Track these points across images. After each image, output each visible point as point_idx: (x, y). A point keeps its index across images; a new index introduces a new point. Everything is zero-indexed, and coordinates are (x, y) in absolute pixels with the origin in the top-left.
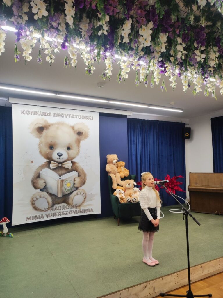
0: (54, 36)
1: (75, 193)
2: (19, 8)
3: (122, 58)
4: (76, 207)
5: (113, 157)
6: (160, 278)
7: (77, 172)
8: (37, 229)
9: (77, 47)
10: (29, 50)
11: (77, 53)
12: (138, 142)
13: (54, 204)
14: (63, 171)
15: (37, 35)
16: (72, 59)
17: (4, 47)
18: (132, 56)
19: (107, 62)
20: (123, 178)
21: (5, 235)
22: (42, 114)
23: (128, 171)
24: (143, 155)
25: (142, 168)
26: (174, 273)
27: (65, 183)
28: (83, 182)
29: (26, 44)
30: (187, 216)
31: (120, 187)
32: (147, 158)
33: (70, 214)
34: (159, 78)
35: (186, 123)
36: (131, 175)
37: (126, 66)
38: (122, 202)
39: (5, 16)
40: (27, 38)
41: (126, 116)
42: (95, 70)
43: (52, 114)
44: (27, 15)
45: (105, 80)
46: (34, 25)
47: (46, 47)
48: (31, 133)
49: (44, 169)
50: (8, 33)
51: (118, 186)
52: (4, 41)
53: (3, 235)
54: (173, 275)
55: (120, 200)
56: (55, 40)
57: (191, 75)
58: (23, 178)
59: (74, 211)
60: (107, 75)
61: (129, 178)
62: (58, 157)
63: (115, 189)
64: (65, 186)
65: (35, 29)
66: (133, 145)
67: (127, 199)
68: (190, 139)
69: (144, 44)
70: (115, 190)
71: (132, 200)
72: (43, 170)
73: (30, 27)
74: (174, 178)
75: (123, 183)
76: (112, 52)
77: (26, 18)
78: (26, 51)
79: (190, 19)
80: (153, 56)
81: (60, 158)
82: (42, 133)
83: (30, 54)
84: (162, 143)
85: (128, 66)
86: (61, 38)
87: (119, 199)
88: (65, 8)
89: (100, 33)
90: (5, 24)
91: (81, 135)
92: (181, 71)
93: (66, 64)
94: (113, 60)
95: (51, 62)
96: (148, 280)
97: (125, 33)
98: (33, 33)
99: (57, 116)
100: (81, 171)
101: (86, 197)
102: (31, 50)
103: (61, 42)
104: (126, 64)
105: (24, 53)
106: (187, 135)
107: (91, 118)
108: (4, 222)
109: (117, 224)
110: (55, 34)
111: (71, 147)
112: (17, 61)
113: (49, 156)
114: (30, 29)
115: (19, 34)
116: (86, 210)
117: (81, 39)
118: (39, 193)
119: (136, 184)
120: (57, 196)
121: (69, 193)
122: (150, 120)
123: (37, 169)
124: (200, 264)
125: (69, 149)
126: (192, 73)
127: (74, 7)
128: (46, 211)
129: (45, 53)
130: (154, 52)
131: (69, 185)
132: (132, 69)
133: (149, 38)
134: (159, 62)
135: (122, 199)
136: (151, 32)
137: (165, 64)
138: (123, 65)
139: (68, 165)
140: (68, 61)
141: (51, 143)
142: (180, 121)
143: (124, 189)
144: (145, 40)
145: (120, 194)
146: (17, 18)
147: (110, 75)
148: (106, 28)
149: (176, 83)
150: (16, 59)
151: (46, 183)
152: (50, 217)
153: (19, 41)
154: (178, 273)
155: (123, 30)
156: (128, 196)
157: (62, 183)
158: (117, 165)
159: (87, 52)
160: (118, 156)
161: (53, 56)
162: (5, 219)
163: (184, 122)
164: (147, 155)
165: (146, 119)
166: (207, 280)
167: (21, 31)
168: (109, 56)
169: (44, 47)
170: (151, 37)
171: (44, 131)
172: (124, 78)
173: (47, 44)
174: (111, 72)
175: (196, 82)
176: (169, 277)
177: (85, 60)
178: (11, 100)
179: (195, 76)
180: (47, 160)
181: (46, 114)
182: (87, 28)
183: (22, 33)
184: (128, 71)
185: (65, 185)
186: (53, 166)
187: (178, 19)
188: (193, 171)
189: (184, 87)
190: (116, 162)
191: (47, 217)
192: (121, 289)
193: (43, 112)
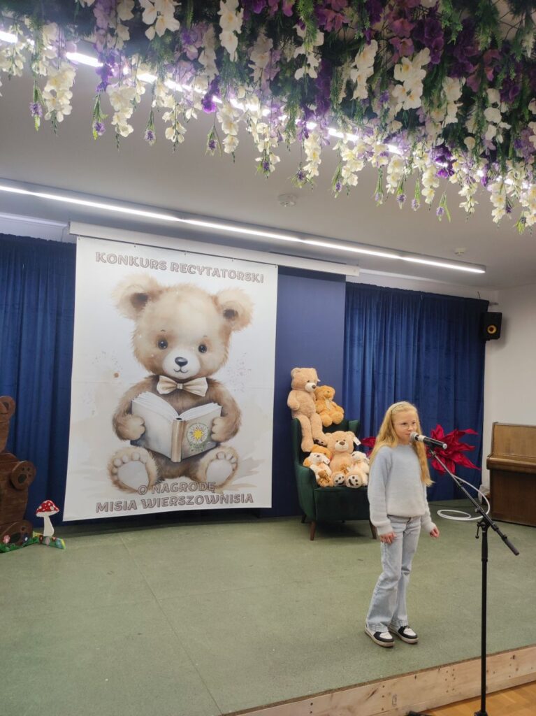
0: (185, 80)
1: (212, 454)
2: (110, 12)
3: (345, 135)
4: (212, 487)
5: (306, 375)
6: (409, 674)
7: (219, 404)
8: (119, 534)
9: (240, 106)
10: (127, 111)
11: (238, 121)
12: (370, 342)
13: (161, 479)
14: (187, 401)
15: (147, 76)
16: (225, 136)
17: (69, 102)
18: (369, 132)
19: (309, 146)
20: (330, 427)
21: (48, 541)
22: (144, 264)
23: (341, 409)
24: (379, 373)
25: (376, 405)
26: (445, 666)
27: (190, 431)
28: (233, 430)
29: (120, 97)
30: (485, 529)
31: (321, 447)
32: (390, 383)
33: (198, 504)
34: (434, 189)
35: (490, 302)
36: (348, 422)
37: (355, 155)
38: (324, 484)
39: (76, 30)
40: (124, 83)
41: (343, 277)
42: (278, 163)
43: (168, 266)
44: (128, 28)
45: (301, 187)
46: (141, 53)
47: (166, 105)
48: (118, 307)
49: (143, 394)
50: (81, 70)
51: (316, 445)
52: (71, 89)
53: (42, 541)
54: (442, 669)
55: (320, 479)
56: (189, 88)
57: (515, 184)
58: (93, 411)
59: (207, 497)
60: (307, 176)
61: (344, 426)
62: (178, 367)
63: (308, 450)
64: (189, 438)
65: (144, 62)
66: (356, 349)
67: (337, 479)
68: (499, 340)
69: (403, 102)
70: (308, 454)
71: (347, 480)
72: (140, 396)
73: (131, 57)
74: (455, 434)
75: (328, 438)
76: (323, 121)
77: (125, 35)
78: (119, 113)
79: (525, 45)
80: (423, 133)
81: (180, 371)
82: (142, 309)
83: (129, 121)
84: (427, 348)
85: (360, 155)
86: (202, 85)
87: (317, 477)
88: (219, 13)
89: (299, 74)
90: (76, 49)
91: (233, 318)
92: (489, 172)
93: (212, 146)
94: (324, 139)
95: (177, 141)
96: (381, 676)
97: (359, 76)
98: (139, 70)
99: (179, 270)
100: (229, 405)
101: (237, 467)
102: (131, 111)
103: (201, 94)
104: (355, 151)
105: (115, 118)
106: (492, 330)
107: (259, 278)
108: (46, 512)
109: (310, 536)
110: (189, 75)
111: (207, 345)
112: (99, 137)
113: (156, 364)
114: (131, 60)
115: (105, 72)
116: (237, 496)
117: (251, 89)
118: (128, 448)
119: (358, 443)
120: (170, 459)
121: (197, 453)
122: (402, 290)
123: (127, 393)
124: (512, 650)
125: (202, 349)
126: (518, 178)
127: (242, 10)
128: (142, 493)
129: (163, 118)
130: (426, 124)
131: (198, 434)
132: (368, 165)
133: (419, 90)
134: (438, 148)
135: (323, 476)
136: (423, 73)
137: (450, 154)
138: (346, 155)
139: (200, 387)
140: (216, 141)
141: (163, 333)
142: (475, 296)
143: (329, 453)
144: (409, 93)
145: (319, 463)
146: (105, 36)
147: (315, 176)
148: (314, 61)
149: (477, 202)
150: (95, 132)
151: (145, 428)
152: (152, 507)
153: (105, 90)
154: (456, 666)
155: (355, 67)
156: (338, 471)
157: (182, 428)
158: (316, 394)
159: (263, 120)
160: (318, 373)
161: (183, 128)
162: (49, 504)
163: (487, 299)
164: (390, 375)
165: (392, 285)
166: (525, 689)
167: (111, 66)
168: (316, 130)
169: (162, 104)
170: (422, 86)
171: (147, 305)
172: (347, 186)
173: (170, 97)
174: (318, 170)
175: (525, 201)
176: (434, 673)
177: (256, 138)
178: (75, 229)
179: (525, 185)
180: (151, 374)
181: (153, 265)
182: (267, 63)
183: (113, 70)
184: (359, 169)
185: (189, 434)
186: (163, 388)
187: (494, 44)
188: (502, 421)
189: (494, 213)
190: (314, 387)
191: (145, 507)
192: (315, 692)
193: (147, 260)
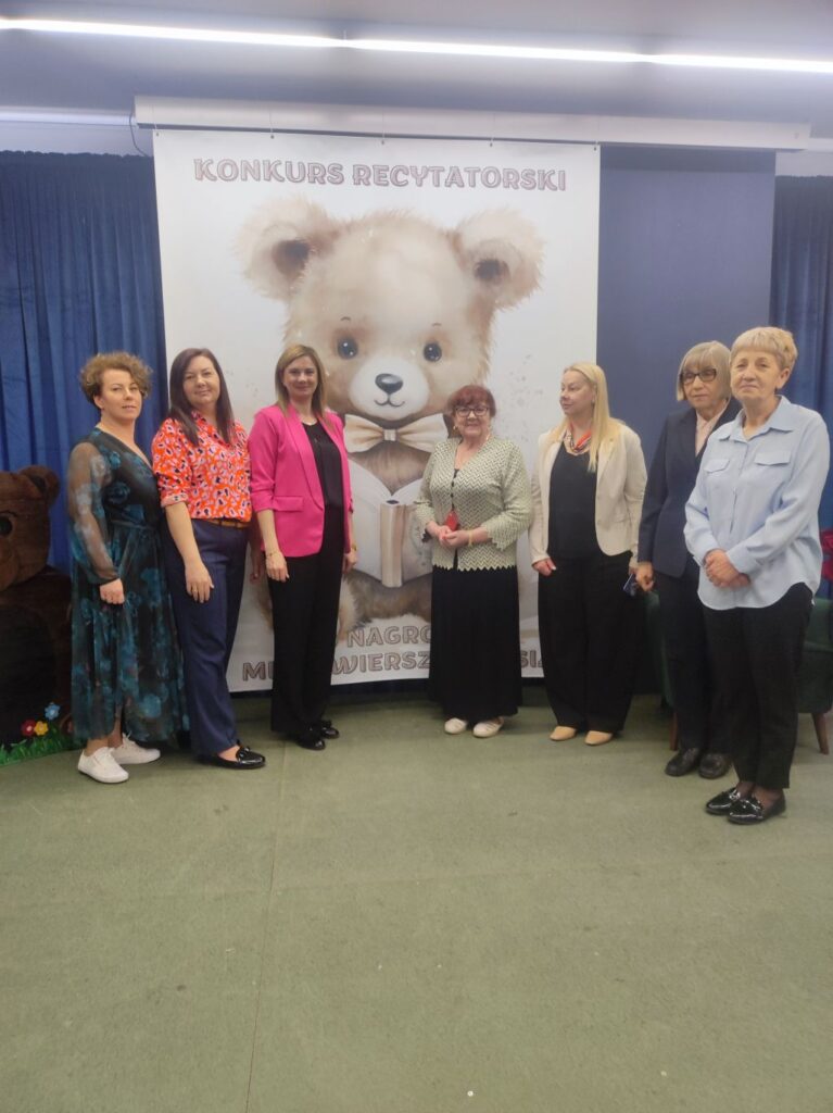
13: (364, 619)
14: (406, 467)
22: (296, 174)
27: (416, 524)
43: (348, 173)
62: (382, 396)
64: (417, 538)
81: (388, 402)
82: (299, 274)
91: (496, 278)
99: (371, 180)
107: (555, 180)
111: (442, 345)
113: (338, 390)
120: (379, 582)
125: (432, 352)
139: (432, 434)
141: (345, 324)
152: (349, 672)
171: (306, 264)
181: (316, 175)
185: (414, 531)
186: (355, 440)
193: (302, 166)
